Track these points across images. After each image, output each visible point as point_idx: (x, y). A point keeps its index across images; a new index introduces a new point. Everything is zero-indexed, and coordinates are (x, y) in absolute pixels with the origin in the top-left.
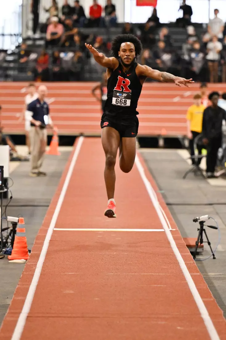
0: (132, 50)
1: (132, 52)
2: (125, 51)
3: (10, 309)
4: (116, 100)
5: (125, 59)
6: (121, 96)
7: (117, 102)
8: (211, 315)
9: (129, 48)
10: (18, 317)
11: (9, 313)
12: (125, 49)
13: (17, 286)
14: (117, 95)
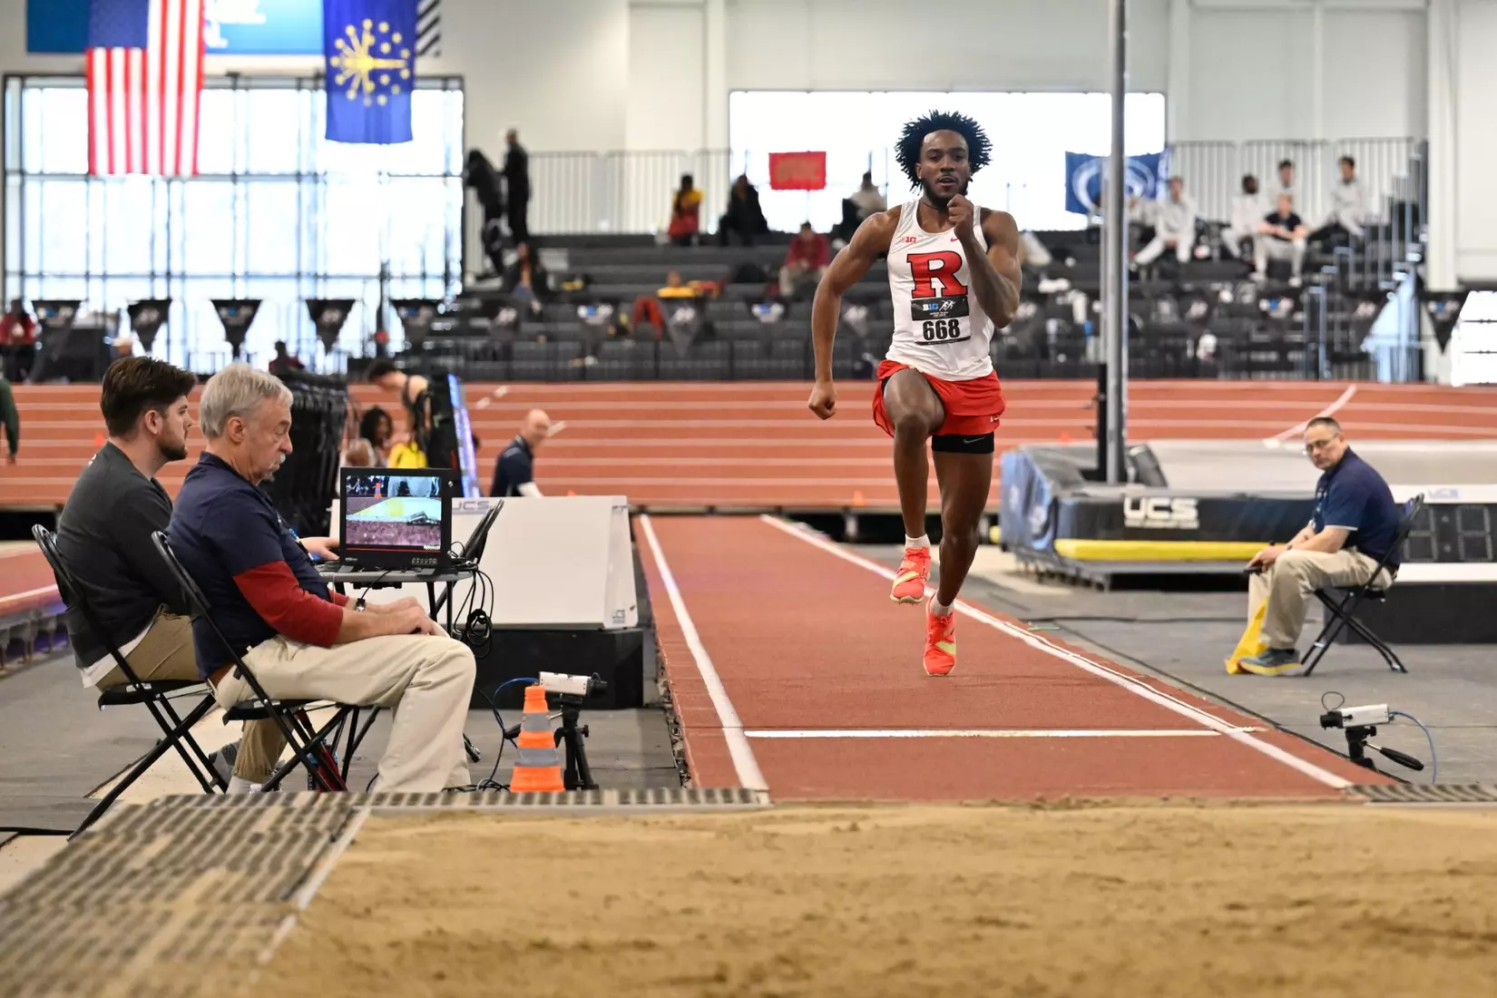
0: (961, 153)
1: (958, 158)
2: (937, 155)
4: (925, 325)
5: (939, 181)
6: (938, 311)
7: (929, 332)
9: (951, 146)
12: (936, 151)
14: (924, 309)
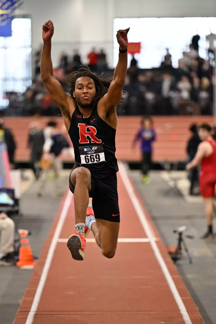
3: (21, 308)
8: (188, 311)
10: (28, 315)
11: (20, 312)
13: (27, 289)
